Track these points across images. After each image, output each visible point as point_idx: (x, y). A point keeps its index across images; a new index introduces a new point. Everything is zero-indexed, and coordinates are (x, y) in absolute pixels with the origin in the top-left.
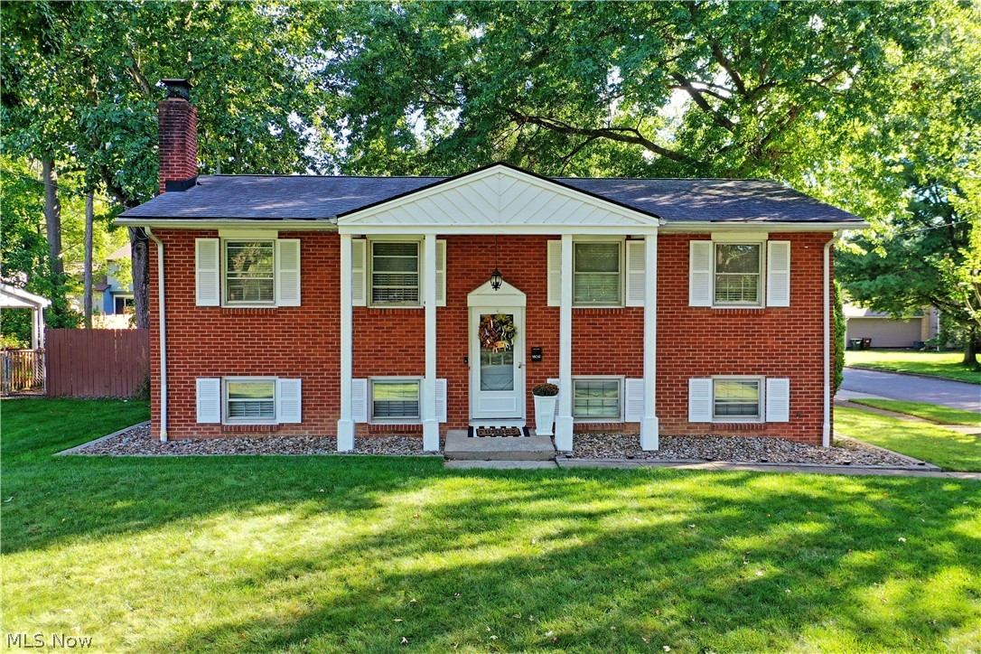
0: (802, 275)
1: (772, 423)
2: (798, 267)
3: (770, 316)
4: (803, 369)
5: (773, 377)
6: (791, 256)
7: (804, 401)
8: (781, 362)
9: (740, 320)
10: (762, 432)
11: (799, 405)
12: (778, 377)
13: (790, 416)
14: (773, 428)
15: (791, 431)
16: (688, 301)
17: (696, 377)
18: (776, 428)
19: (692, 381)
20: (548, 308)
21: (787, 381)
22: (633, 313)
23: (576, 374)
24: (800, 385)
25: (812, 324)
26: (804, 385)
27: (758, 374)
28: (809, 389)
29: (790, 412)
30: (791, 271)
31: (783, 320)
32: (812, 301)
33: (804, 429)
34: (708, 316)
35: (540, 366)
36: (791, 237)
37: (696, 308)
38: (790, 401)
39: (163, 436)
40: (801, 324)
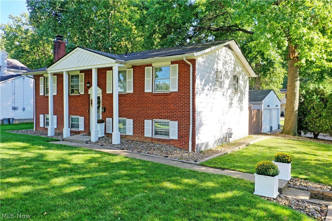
0: (183, 78)
1: (172, 140)
2: (181, 75)
3: (172, 96)
4: (183, 118)
5: (172, 121)
6: (179, 70)
7: (183, 131)
8: (175, 114)
9: (161, 97)
10: (169, 143)
11: (182, 133)
12: (174, 121)
13: (178, 137)
14: (172, 141)
15: (179, 144)
16: (144, 90)
17: (147, 120)
18: (173, 141)
19: (145, 121)
20: (107, 94)
21: (177, 122)
22: (129, 95)
23: (120, 117)
24: (182, 124)
25: (187, 99)
26: (183, 124)
27: (167, 119)
28: (185, 126)
29: (178, 136)
30: (179, 77)
31: (176, 97)
32: (187, 89)
33: (183, 143)
34: (151, 96)
35: (105, 114)
36: (179, 63)
37: (148, 93)
38: (178, 131)
39: (34, 130)
40: (182, 99)
